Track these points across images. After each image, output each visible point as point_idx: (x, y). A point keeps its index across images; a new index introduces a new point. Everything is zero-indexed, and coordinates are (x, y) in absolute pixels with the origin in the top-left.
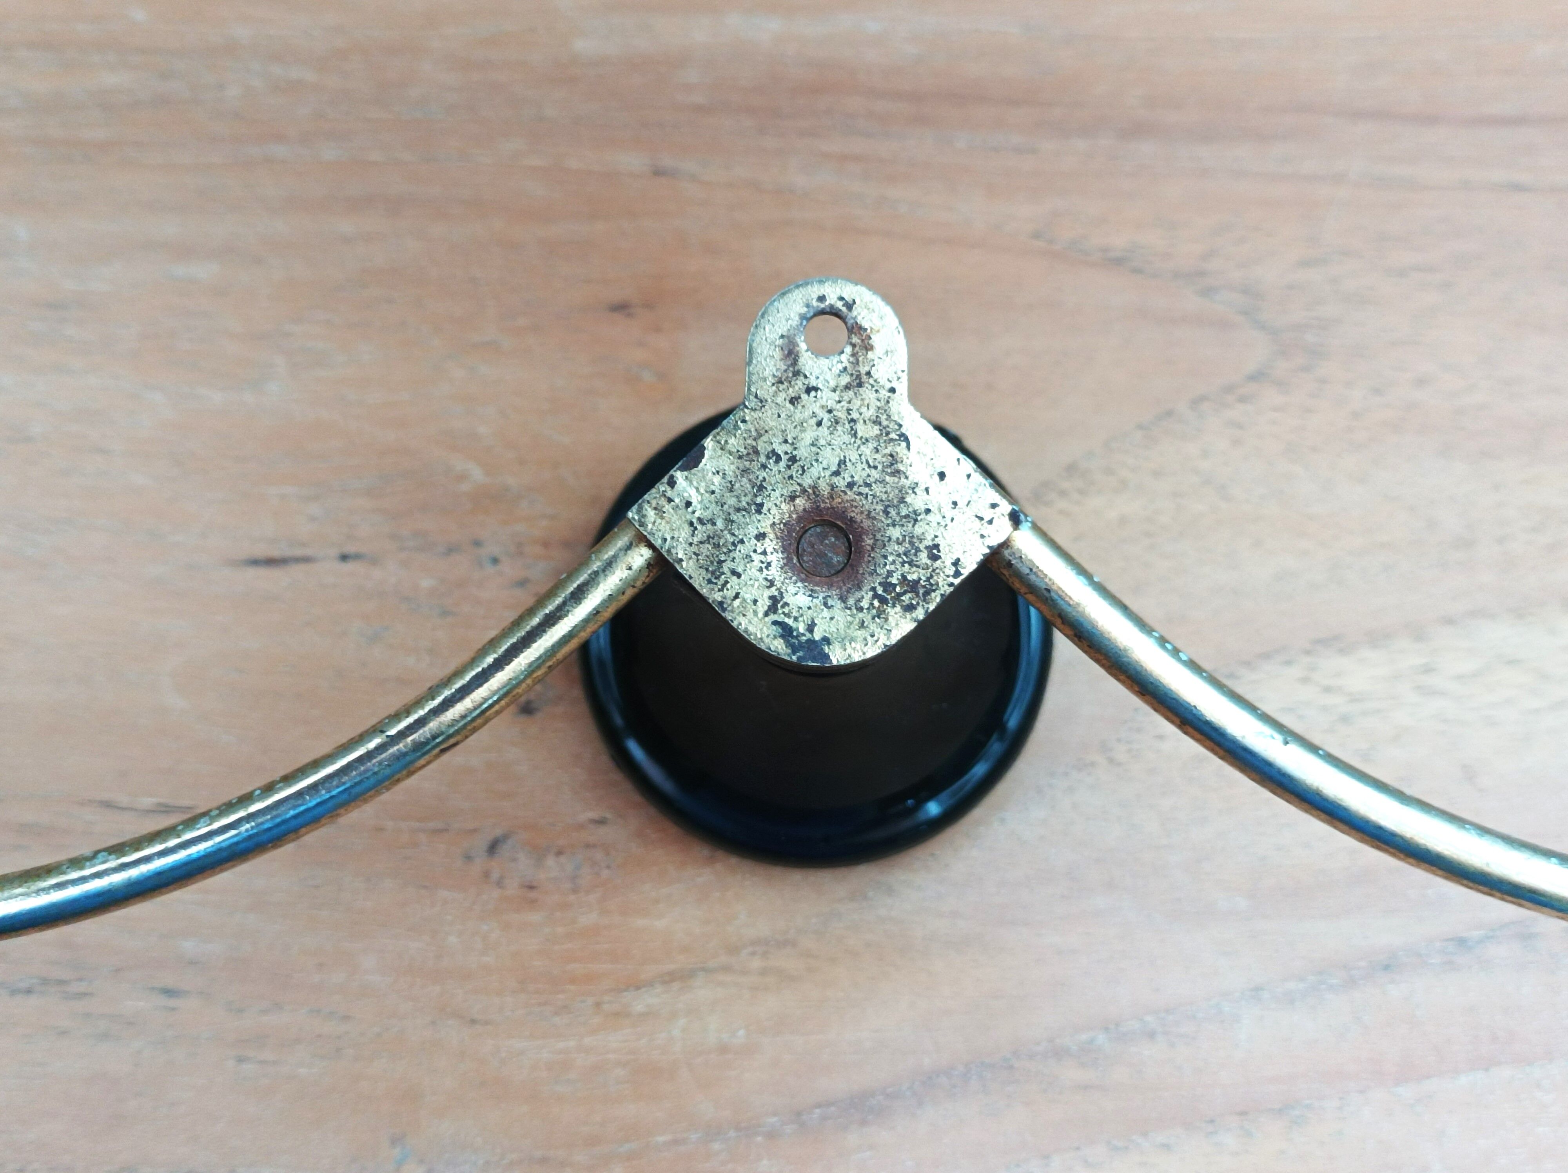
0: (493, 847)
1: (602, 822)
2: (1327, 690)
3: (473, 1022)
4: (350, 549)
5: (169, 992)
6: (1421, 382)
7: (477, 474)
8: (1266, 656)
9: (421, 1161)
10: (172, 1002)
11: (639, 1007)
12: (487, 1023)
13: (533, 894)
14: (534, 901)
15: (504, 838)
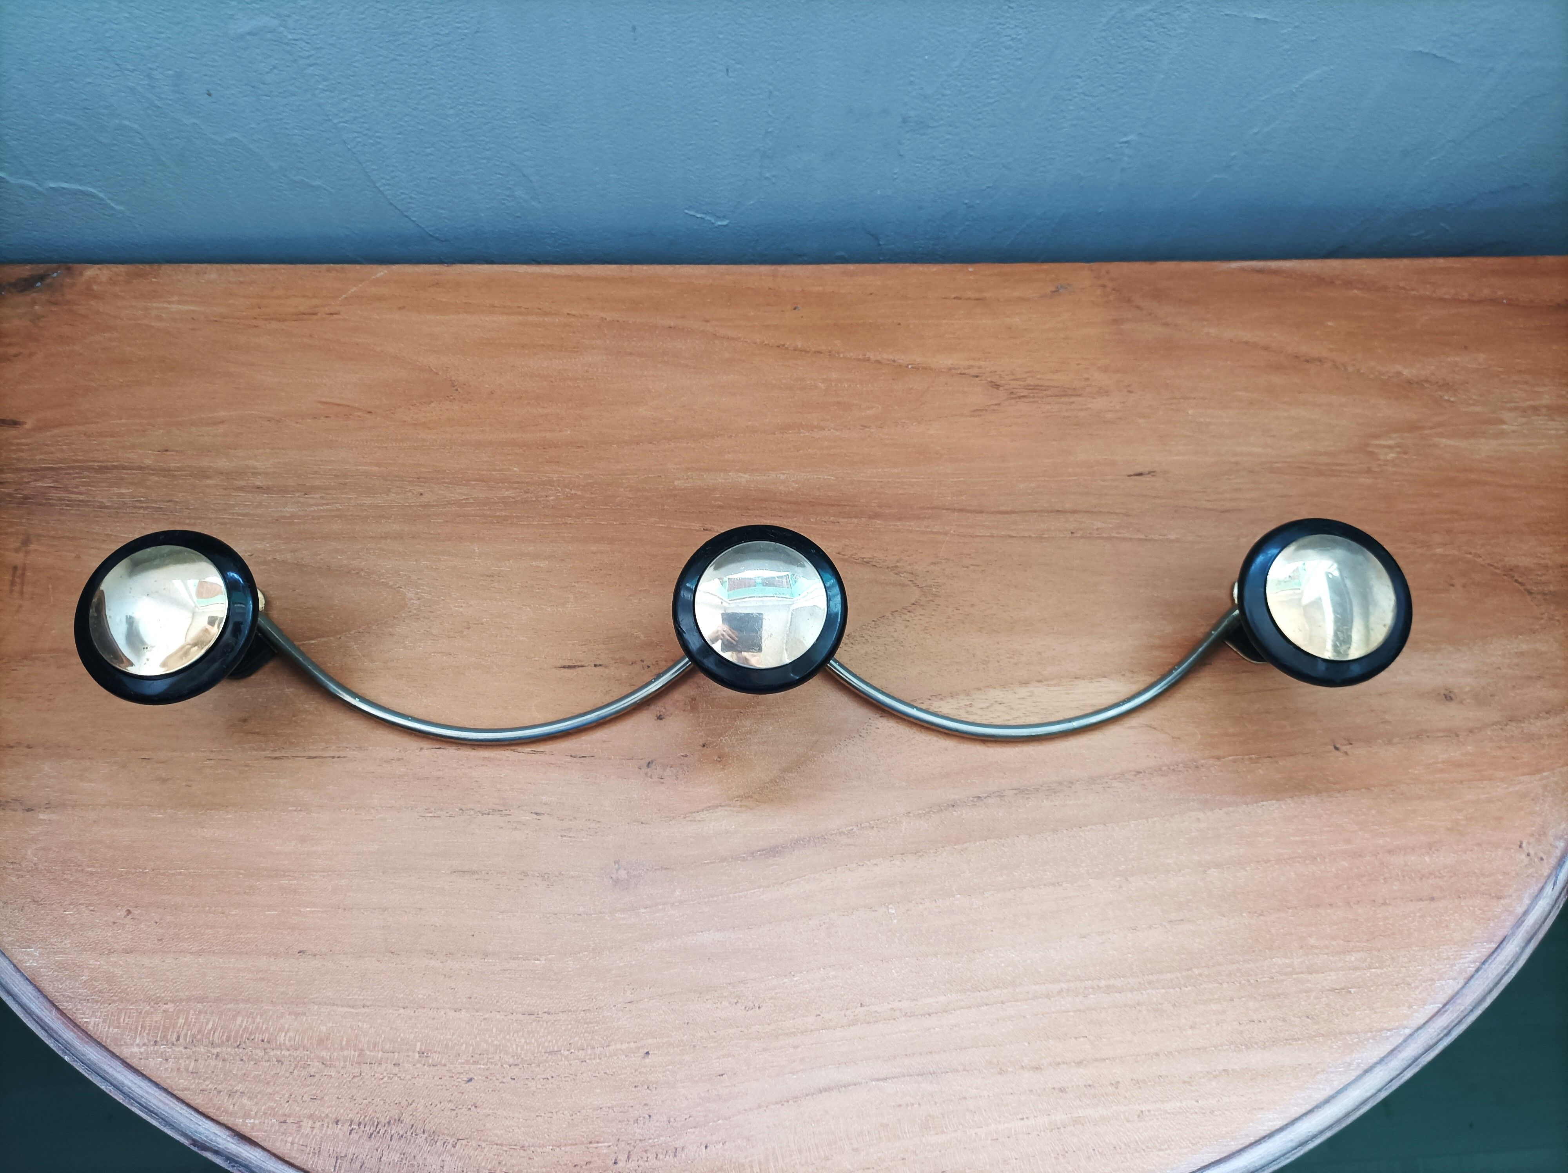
0: (649, 765)
1: (686, 756)
3: (642, 823)
5: (537, 814)
6: (973, 605)
9: (625, 869)
10: (538, 817)
11: (698, 818)
12: (647, 823)
13: (662, 780)
14: (663, 783)
15: (652, 761)
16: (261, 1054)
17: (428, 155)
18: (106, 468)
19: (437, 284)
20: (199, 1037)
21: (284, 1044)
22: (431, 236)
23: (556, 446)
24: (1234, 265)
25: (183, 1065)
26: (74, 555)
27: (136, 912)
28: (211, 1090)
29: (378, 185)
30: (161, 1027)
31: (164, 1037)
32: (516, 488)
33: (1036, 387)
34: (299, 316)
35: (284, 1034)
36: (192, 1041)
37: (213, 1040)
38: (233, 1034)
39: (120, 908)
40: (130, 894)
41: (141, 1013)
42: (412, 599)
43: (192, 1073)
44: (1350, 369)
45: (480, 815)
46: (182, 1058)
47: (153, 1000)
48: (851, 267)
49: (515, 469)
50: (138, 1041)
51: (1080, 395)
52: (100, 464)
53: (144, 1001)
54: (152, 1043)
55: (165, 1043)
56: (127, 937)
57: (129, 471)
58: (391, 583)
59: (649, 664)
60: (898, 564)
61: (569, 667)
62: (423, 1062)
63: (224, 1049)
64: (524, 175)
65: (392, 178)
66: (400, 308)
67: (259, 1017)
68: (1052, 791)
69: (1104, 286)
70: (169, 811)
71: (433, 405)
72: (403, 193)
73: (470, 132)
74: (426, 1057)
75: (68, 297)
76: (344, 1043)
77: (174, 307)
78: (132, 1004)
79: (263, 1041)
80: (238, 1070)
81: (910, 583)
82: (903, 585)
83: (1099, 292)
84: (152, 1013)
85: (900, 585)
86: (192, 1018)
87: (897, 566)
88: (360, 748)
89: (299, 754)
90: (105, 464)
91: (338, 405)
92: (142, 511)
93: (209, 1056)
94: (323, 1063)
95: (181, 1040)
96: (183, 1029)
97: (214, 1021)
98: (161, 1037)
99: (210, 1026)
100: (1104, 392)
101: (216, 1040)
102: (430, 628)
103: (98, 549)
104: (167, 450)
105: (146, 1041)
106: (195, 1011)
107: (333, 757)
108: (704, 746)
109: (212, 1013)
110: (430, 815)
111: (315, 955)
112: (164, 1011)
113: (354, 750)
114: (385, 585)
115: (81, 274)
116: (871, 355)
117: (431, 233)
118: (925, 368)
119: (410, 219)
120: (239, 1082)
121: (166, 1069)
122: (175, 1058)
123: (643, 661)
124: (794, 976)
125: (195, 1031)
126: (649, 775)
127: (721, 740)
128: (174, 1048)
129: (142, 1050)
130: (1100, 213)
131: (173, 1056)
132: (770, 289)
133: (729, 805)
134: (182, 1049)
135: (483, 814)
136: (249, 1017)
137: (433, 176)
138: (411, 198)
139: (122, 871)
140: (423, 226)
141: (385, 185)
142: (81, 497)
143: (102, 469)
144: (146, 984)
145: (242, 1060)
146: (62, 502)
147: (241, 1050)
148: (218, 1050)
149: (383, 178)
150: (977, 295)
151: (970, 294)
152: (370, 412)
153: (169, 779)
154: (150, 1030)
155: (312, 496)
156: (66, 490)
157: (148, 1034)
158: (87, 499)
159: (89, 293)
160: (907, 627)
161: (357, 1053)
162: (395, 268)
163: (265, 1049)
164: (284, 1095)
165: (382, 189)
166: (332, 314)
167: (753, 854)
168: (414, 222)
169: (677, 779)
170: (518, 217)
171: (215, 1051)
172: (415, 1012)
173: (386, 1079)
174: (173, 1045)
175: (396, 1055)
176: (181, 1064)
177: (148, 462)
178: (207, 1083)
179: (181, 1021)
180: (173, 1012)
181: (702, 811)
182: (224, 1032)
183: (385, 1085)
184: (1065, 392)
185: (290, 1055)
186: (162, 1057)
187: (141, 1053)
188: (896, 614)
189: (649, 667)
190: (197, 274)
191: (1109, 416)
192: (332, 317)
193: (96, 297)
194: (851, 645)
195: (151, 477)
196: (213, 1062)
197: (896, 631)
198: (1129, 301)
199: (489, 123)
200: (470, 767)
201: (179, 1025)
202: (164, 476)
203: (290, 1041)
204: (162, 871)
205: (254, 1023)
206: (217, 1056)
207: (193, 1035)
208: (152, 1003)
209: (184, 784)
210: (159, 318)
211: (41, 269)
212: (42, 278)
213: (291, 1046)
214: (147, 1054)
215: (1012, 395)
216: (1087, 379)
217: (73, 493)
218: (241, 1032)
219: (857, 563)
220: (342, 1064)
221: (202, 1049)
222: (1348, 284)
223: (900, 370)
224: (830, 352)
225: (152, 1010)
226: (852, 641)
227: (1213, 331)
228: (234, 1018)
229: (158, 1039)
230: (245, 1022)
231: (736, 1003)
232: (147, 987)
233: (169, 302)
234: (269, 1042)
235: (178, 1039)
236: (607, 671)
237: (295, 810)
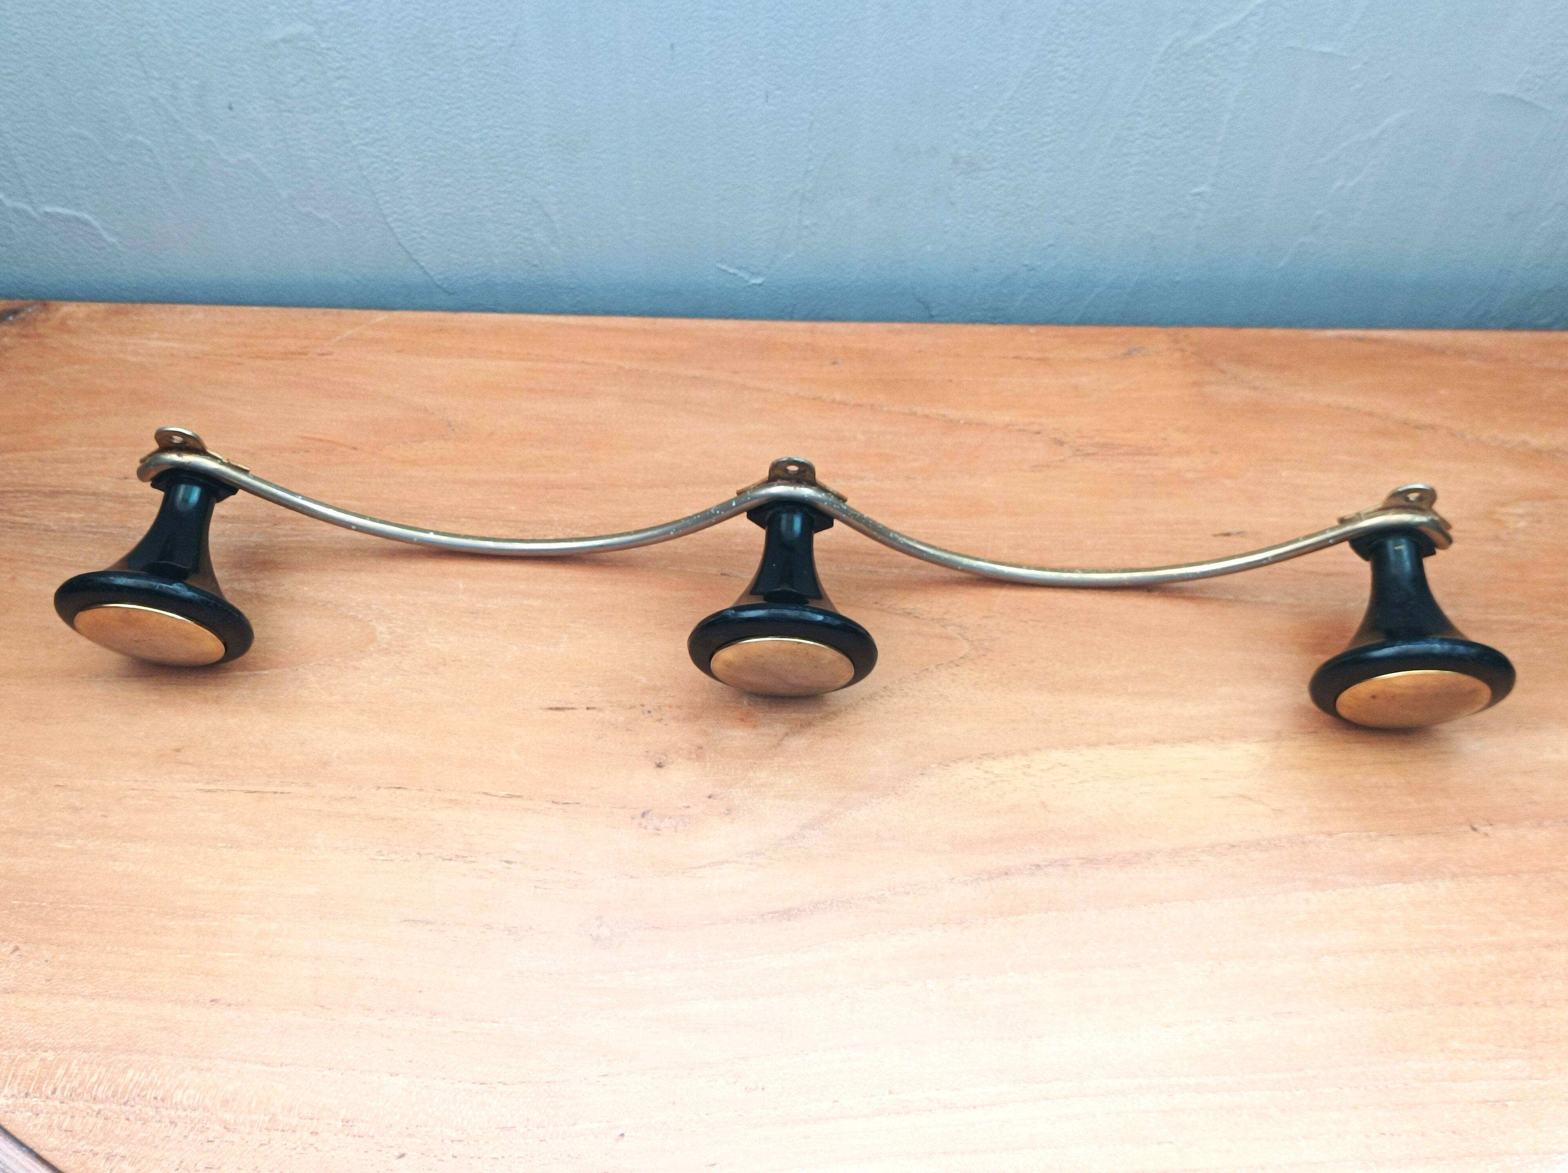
0: (644, 815)
1: (688, 807)
2: (987, 772)
3: (632, 877)
4: (591, 706)
5: (508, 862)
6: (1031, 662)
7: (644, 680)
8: (961, 759)
9: (608, 927)
10: (509, 866)
12: (637, 878)
13: (658, 832)
14: (659, 835)
15: (648, 811)
16: (152, 1113)
17: (447, 185)
18: (58, 492)
19: (441, 330)
20: (79, 1091)
21: (181, 1102)
22: (439, 286)
23: (559, 487)
24: (1330, 333)
25: (56, 1121)
26: (9, 576)
27: (24, 948)
28: (86, 1151)
29: (389, 220)
30: (36, 1078)
31: (38, 1088)
32: (510, 527)
33: (1105, 445)
34: (287, 355)
35: (182, 1091)
36: (71, 1095)
37: (96, 1095)
38: (121, 1089)
39: (6, 943)
40: (20, 929)
41: (13, 1060)
42: (382, 633)
43: (66, 1131)
44: (1469, 437)
45: (441, 860)
46: (56, 1113)
47: (30, 1047)
48: (898, 326)
49: (513, 508)
50: (6, 1091)
51: (1156, 455)
52: (52, 489)
53: (20, 1047)
54: (22, 1095)
55: (38, 1095)
56: (10, 976)
57: (82, 497)
58: (360, 616)
59: (650, 709)
60: (945, 617)
61: (558, 709)
62: (347, 1132)
63: (108, 1106)
64: (546, 215)
65: (405, 212)
66: (398, 351)
67: (154, 1070)
68: (1126, 862)
69: (1183, 350)
70: (79, 842)
71: (425, 443)
72: (414, 232)
73: (493, 161)
74: (351, 1126)
75: (41, 330)
76: (253, 1105)
77: (153, 344)
78: (5, 1050)
79: (156, 1098)
80: (121, 1130)
81: (958, 636)
82: (950, 638)
83: (1177, 355)
84: (27, 1061)
85: (946, 637)
86: (74, 1069)
87: (944, 619)
88: (307, 784)
89: (236, 788)
90: (56, 489)
91: (320, 440)
92: (91, 536)
93: (88, 1113)
94: (225, 1128)
95: (58, 1093)
96: (62, 1080)
97: (100, 1074)
98: (34, 1089)
99: (95, 1078)
100: (1185, 452)
101: (100, 1095)
102: (400, 662)
103: (37, 571)
104: (126, 478)
105: (15, 1092)
106: (79, 1060)
107: (275, 793)
108: (710, 797)
109: (99, 1064)
110: (382, 858)
111: (229, 1005)
112: (42, 1059)
113: (300, 786)
114: (355, 619)
115: (57, 310)
116: (919, 410)
117: (439, 283)
118: (978, 424)
119: (418, 264)
120: (122, 1144)
121: (35, 1126)
122: (48, 1113)
123: (643, 705)
124: (807, 1054)
125: (75, 1083)
126: (644, 825)
127: (731, 792)
128: (48, 1102)
129: (10, 1102)
130: (1178, 282)
131: (45, 1111)
132: (807, 344)
133: (737, 862)
134: (57, 1103)
135: (444, 860)
136: (142, 1071)
137: (449, 211)
138: (422, 237)
139: (14, 904)
140: (431, 273)
141: (396, 220)
142: (26, 520)
143: (54, 494)
144: (25, 1028)
145: (128, 1119)
146: (5, 524)
147: (128, 1108)
148: (101, 1106)
149: (395, 213)
150: (1039, 355)
151: (1031, 354)
152: (355, 449)
153: (82, 809)
154: (22, 1080)
155: (282, 527)
156: (10, 512)
157: (19, 1084)
158: (33, 522)
159: (63, 326)
160: (953, 681)
161: (267, 1119)
162: (396, 314)
163: (157, 1108)
164: (173, 1162)
165: (392, 225)
166: (323, 354)
167: (763, 915)
168: (422, 267)
169: (676, 831)
170: (536, 266)
171: (96, 1107)
172: (342, 1074)
173: (299, 1150)
174: (47, 1098)
175: (315, 1122)
176: (53, 1120)
177: (105, 488)
178: (83, 1143)
179: (61, 1072)
180: (52, 1061)
181: (704, 866)
182: (110, 1087)
183: (298, 1156)
184: (1139, 451)
185: (186, 1116)
186: (32, 1111)
187: (8, 1106)
188: (940, 667)
189: (649, 712)
190: (182, 313)
191: (1190, 476)
192: (324, 358)
193: (69, 331)
194: (888, 698)
195: (106, 503)
196: (91, 1120)
197: (941, 685)
198: (1211, 364)
199: (515, 150)
200: (434, 810)
201: (57, 1076)
202: (121, 503)
203: (188, 1099)
204: (61, 906)
205: (147, 1077)
206: (99, 1113)
207: (73, 1088)
208: (29, 1050)
209: (100, 813)
210: (136, 353)
211: (16, 304)
212: (15, 312)
213: (189, 1106)
214: (15, 1106)
215: (1078, 451)
216: (1165, 439)
217: (15, 515)
218: (130, 1087)
219: (897, 614)
220: (248, 1129)
221: (81, 1104)
222: (1461, 353)
223: (951, 425)
224: (872, 405)
225: (28, 1057)
226: (889, 694)
227: (1308, 396)
228: (125, 1071)
229: (31, 1090)
230: (137, 1076)
231: (735, 1083)
232: (25, 1031)
233: (149, 339)
234: (163, 1100)
235: (54, 1092)
236: (601, 714)
237: (224, 847)
